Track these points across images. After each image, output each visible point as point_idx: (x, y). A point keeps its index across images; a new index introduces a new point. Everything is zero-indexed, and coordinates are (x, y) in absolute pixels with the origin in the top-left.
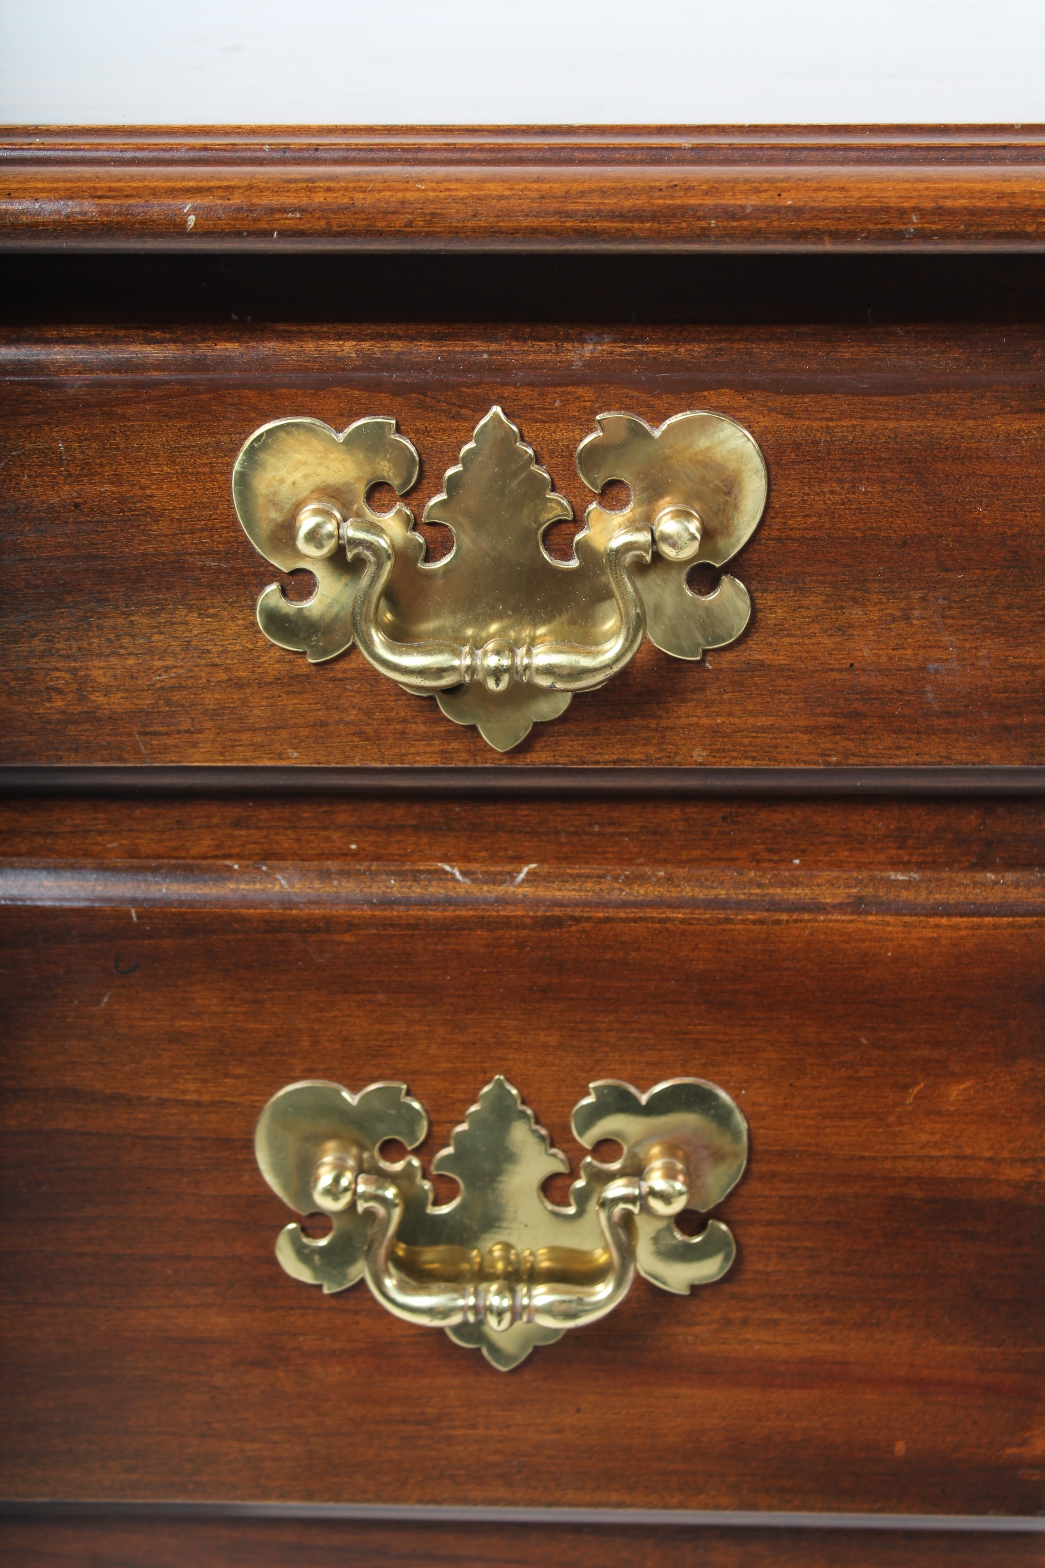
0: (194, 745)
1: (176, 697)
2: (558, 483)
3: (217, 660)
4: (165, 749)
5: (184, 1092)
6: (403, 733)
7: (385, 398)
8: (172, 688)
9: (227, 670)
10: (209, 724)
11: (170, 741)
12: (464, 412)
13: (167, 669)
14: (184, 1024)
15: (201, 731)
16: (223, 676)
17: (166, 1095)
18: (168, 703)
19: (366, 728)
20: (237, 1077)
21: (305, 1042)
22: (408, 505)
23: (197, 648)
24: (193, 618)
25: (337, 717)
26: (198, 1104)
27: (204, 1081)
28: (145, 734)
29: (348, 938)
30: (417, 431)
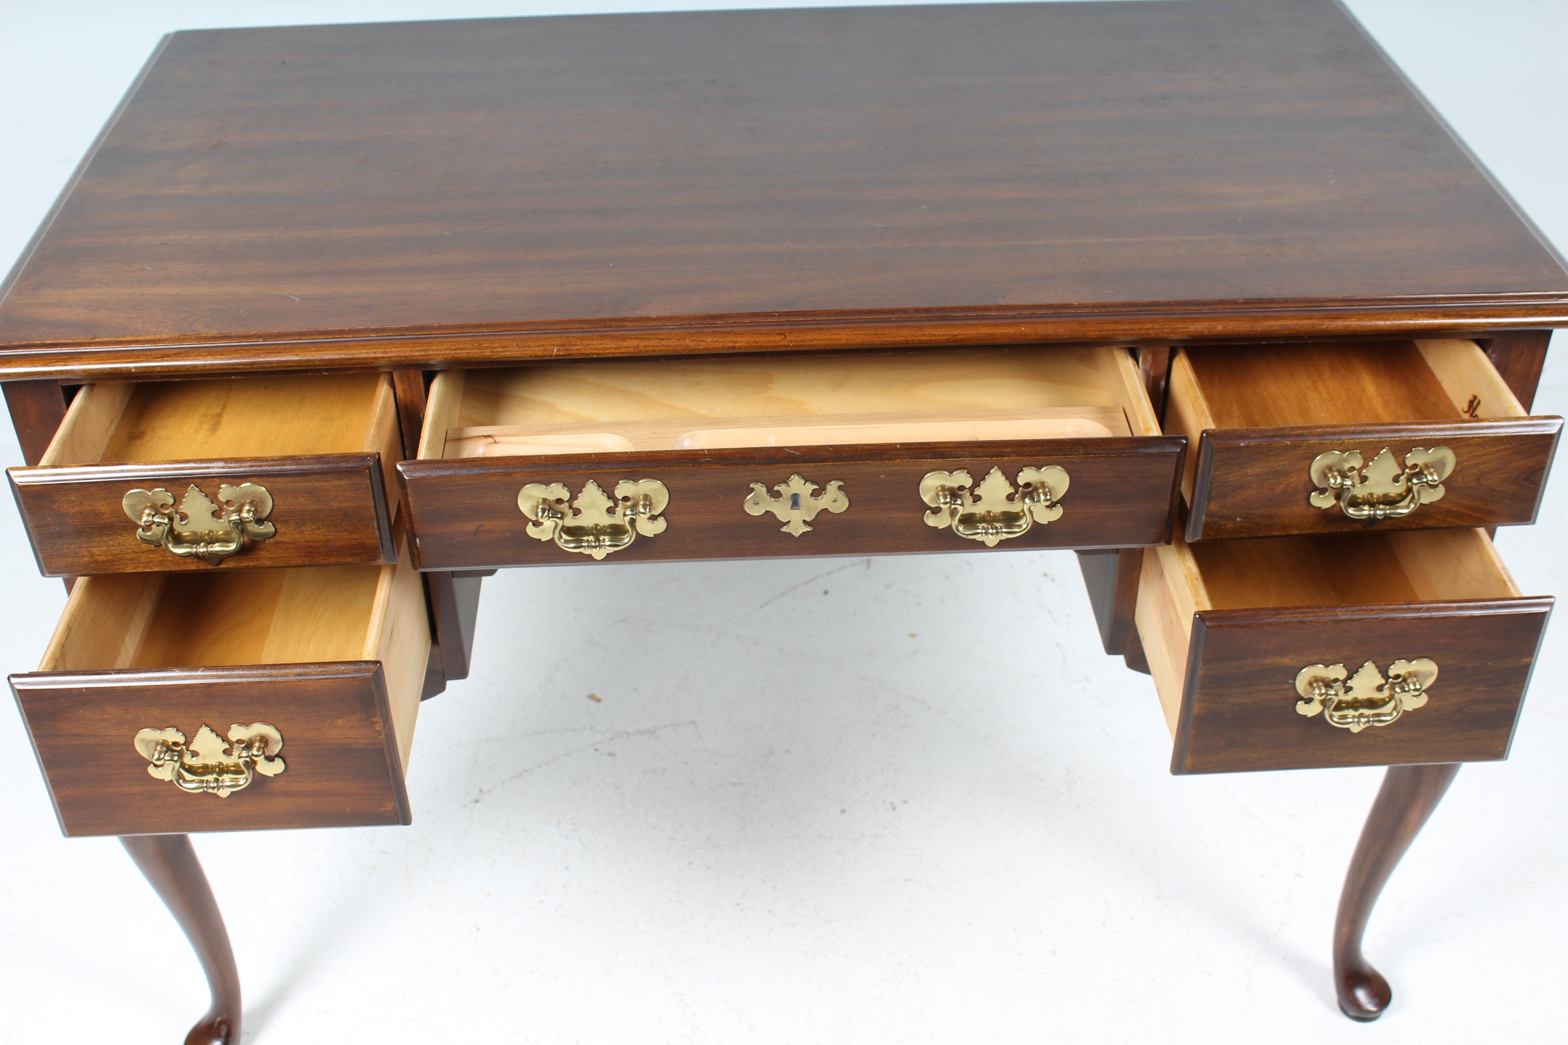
0: (127, 567)
1: (119, 556)
2: (214, 501)
3: (129, 547)
4: (119, 569)
5: (111, 733)
6: (185, 562)
7: (160, 483)
8: (118, 554)
9: (132, 549)
10: (130, 562)
11: (120, 566)
12: (184, 486)
13: (115, 550)
14: (106, 716)
15: (128, 564)
16: (131, 551)
17: (105, 734)
18: (117, 558)
19: (174, 561)
20: (125, 728)
21: (143, 719)
22: (173, 508)
23: (122, 544)
24: (119, 537)
25: (165, 559)
26: (115, 736)
27: (115, 730)
28: (112, 565)
29: (149, 693)
30: (171, 491)
